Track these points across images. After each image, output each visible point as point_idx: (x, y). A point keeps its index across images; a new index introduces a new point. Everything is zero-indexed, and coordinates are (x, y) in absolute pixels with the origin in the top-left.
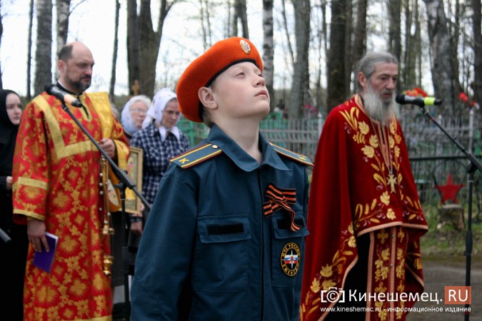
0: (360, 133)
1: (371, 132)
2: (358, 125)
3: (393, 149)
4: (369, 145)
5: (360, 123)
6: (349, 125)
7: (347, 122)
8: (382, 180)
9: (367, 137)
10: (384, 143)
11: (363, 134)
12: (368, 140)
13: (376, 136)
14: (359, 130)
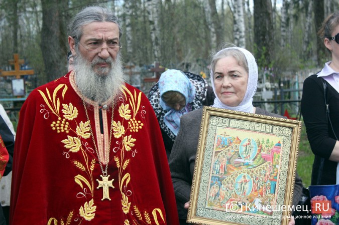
0: (63, 118)
1: (81, 117)
2: (61, 108)
3: (121, 139)
4: (73, 134)
5: (65, 106)
6: (47, 107)
7: (45, 103)
8: (87, 183)
9: (73, 124)
10: (102, 132)
11: (67, 120)
12: (74, 128)
13: (88, 123)
14: (62, 114)
